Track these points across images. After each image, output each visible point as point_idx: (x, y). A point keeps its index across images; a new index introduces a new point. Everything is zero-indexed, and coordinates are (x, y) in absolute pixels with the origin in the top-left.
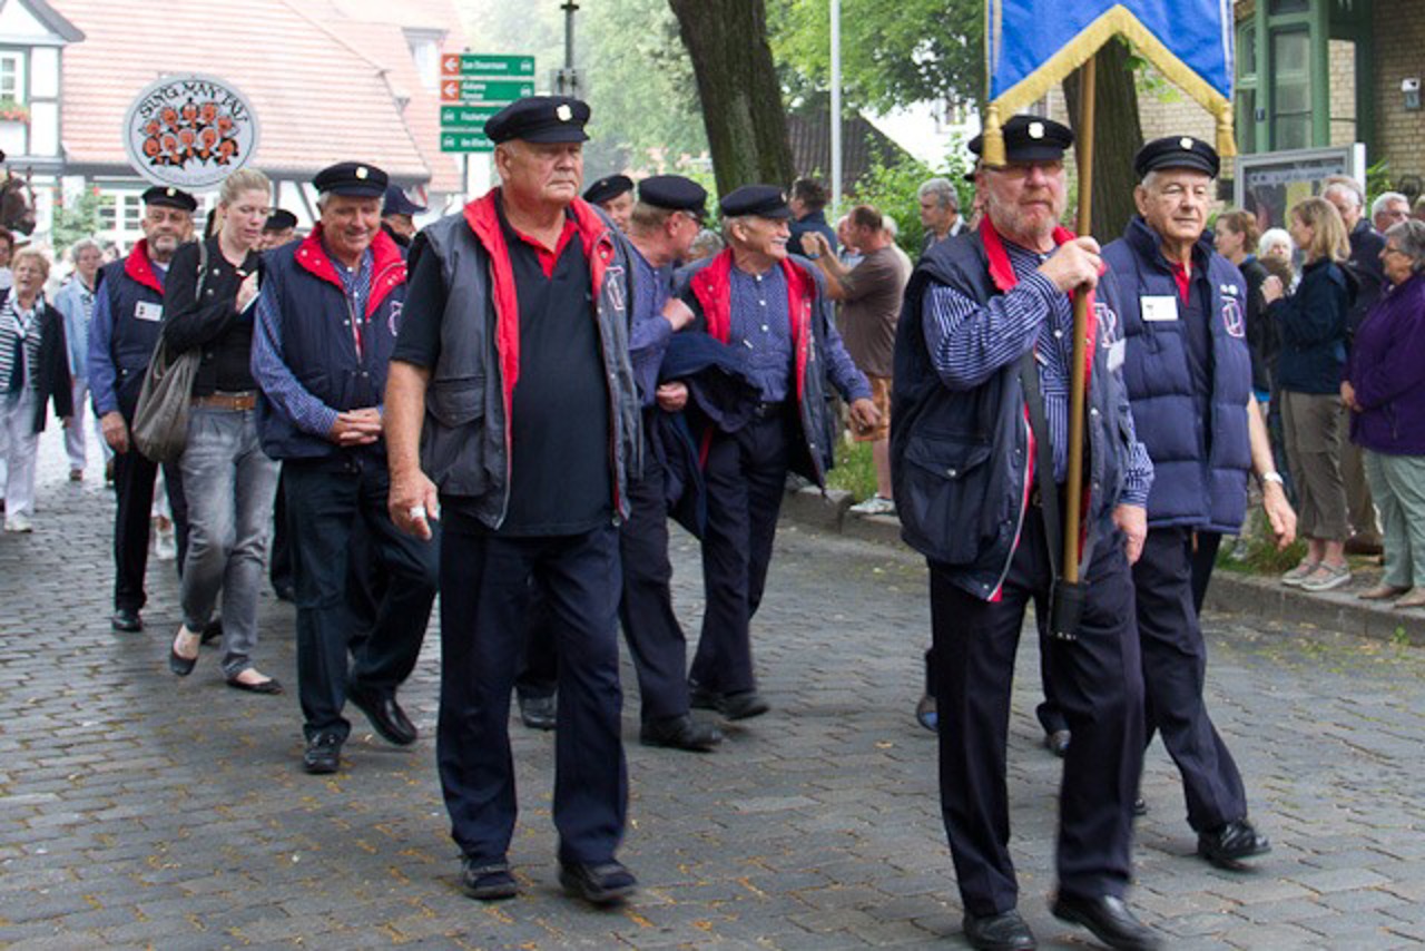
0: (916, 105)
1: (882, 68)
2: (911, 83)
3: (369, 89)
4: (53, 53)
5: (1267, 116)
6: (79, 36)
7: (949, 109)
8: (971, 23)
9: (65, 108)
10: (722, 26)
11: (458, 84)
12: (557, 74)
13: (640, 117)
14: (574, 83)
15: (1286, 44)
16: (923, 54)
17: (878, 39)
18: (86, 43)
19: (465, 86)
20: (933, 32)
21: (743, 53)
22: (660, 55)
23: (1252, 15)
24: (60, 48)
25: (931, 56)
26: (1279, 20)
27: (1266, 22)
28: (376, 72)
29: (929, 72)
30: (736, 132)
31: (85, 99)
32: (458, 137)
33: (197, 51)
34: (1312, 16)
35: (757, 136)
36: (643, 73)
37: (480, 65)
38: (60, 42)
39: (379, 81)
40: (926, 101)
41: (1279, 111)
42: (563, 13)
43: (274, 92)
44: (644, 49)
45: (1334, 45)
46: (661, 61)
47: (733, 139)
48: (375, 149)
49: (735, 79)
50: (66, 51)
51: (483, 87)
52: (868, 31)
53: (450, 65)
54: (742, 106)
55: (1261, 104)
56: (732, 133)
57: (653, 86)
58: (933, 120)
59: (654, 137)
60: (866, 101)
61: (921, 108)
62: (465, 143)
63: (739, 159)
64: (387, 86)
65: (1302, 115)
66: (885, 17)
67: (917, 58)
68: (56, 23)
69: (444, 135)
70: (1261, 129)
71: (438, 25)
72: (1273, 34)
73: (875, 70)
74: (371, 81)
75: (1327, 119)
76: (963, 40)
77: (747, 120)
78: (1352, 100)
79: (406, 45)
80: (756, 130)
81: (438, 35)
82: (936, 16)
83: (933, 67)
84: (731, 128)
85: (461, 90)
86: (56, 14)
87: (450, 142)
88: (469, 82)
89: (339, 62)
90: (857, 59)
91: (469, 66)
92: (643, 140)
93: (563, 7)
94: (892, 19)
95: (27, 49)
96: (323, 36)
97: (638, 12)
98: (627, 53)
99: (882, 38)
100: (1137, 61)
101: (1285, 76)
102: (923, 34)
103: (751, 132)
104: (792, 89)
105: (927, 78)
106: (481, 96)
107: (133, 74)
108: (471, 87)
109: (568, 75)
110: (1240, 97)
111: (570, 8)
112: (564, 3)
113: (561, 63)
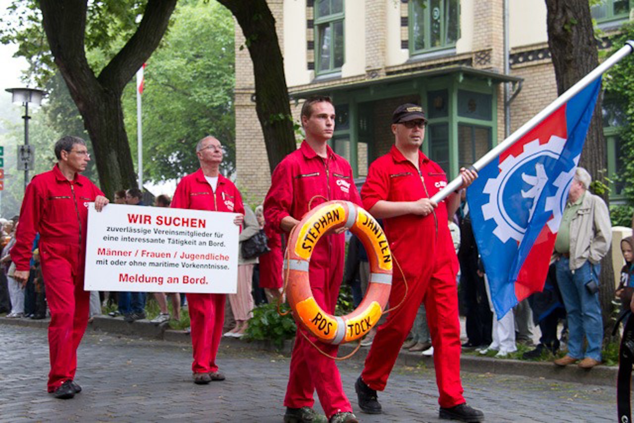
0: (169, 181)
1: (156, 163)
10: (104, 121)
12: (21, 148)
14: (29, 151)
15: (339, 143)
21: (114, 132)
25: (177, 160)
29: (176, 166)
30: (112, 167)
34: (351, 131)
40: (175, 179)
42: (23, 120)
45: (360, 145)
47: (110, 171)
49: (110, 144)
52: (151, 146)
54: (114, 156)
56: (109, 168)
61: (172, 182)
63: (113, 179)
66: (157, 141)
67: (171, 160)
73: (153, 165)
77: (116, 163)
80: (120, 166)
83: (178, 164)
84: (109, 165)
93: (23, 117)
99: (156, 151)
102: (174, 149)
103: (118, 168)
105: (175, 169)
109: (26, 148)
111: (26, 118)
112: (24, 114)
113: (22, 143)
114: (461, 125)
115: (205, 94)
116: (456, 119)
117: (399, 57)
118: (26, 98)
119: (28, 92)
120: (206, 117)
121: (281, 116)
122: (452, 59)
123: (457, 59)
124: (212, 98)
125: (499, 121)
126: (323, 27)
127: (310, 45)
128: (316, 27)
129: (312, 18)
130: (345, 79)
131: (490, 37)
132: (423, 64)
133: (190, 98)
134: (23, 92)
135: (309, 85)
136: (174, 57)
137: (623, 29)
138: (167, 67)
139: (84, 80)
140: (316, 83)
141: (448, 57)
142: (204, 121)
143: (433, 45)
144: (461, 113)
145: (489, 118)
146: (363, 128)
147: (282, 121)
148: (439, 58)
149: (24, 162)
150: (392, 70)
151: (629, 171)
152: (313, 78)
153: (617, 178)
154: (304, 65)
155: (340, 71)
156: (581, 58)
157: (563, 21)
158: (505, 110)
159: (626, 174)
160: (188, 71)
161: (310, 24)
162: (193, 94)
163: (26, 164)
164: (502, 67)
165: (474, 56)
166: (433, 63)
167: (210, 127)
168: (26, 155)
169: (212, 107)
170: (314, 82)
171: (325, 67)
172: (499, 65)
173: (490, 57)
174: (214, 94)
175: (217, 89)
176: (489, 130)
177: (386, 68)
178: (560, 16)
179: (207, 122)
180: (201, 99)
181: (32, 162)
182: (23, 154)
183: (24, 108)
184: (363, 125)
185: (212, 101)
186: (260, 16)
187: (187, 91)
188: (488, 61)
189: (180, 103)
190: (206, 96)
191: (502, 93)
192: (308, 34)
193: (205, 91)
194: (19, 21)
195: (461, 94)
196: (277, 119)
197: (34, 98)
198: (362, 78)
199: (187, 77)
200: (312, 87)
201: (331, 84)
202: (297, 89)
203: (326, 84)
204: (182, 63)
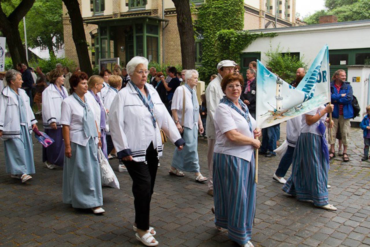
1: (32, 41)
2: (37, 44)
5: (101, 52)
7: (43, 49)
10: (12, 36)
15: (103, 40)
16: (39, 39)
20: (41, 35)
23: (98, 35)
26: (102, 37)
27: (100, 37)
34: (108, 37)
40: (39, 47)
41: (103, 51)
45: (111, 41)
47: (15, 55)
49: (15, 45)
52: (30, 34)
55: (100, 50)
63: (17, 59)
65: (106, 52)
67: (38, 40)
70: (100, 54)
72: (101, 39)
75: (110, 52)
78: (113, 49)
80: (19, 53)
82: (41, 33)
83: (41, 41)
84: (15, 53)
99: (32, 36)
101: (103, 46)
102: (39, 36)
105: (40, 43)
114: (147, 36)
115: (51, 16)
116: (146, 34)
117: (125, 9)
121: (82, 41)
122: (144, 12)
123: (146, 11)
125: (161, 35)
127: (92, 2)
130: (105, 16)
131: (158, 5)
132: (134, 13)
133: (45, 18)
135: (92, 17)
137: (202, 6)
139: (2, 19)
141: (143, 10)
142: (51, 27)
143: (137, 6)
144: (147, 32)
145: (157, 34)
146: (112, 35)
147: (83, 43)
148: (139, 11)
150: (122, 14)
151: (203, 55)
152: (93, 14)
153: (199, 57)
154: (90, 10)
155: (103, 13)
156: (188, 32)
157: (182, 18)
158: (163, 31)
159: (203, 56)
160: (43, 7)
162: (46, 16)
164: (162, 16)
165: (152, 11)
166: (137, 12)
169: (54, 22)
170: (93, 16)
171: (98, 11)
172: (161, 15)
173: (158, 12)
174: (55, 17)
175: (56, 14)
176: (157, 38)
177: (120, 13)
178: (181, 16)
180: (49, 18)
185: (54, 19)
187: (43, 15)
188: (157, 13)
189: (41, 19)
191: (162, 25)
195: (148, 25)
198: (112, 16)
199: (43, 9)
200: (93, 18)
201: (100, 17)
202: (87, 19)
203: (98, 17)
204: (41, 4)
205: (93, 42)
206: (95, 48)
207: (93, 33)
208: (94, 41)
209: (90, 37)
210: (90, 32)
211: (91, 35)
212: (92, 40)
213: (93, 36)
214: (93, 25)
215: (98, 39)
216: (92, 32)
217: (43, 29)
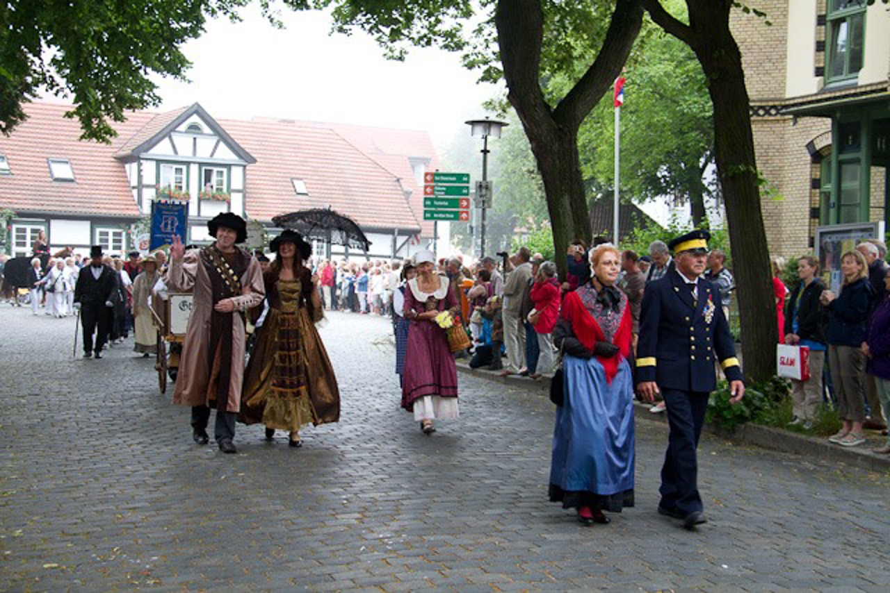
0: (658, 198)
1: (642, 179)
2: (657, 188)
3: (391, 187)
4: (241, 168)
5: (836, 205)
6: (254, 161)
7: (675, 199)
8: (686, 158)
9: (247, 195)
10: (557, 162)
11: (433, 187)
12: (479, 183)
13: (523, 202)
14: (487, 188)
15: (848, 169)
16: (662, 172)
17: (640, 165)
18: (257, 164)
19: (436, 188)
20: (667, 162)
21: (567, 175)
22: (533, 172)
23: (830, 154)
24: (245, 166)
25: (666, 173)
26: (843, 157)
27: (837, 157)
28: (395, 179)
29: (665, 181)
30: (564, 213)
31: (256, 191)
32: (432, 212)
33: (309, 168)
34: (862, 154)
35: (573, 216)
36: (524, 180)
37: (443, 178)
38: (245, 163)
39: (397, 183)
40: (663, 196)
41: (842, 203)
42: (482, 154)
43: (347, 188)
44: (524, 169)
45: (873, 169)
46: (533, 175)
47: (562, 216)
48: (394, 217)
49: (563, 188)
50: (247, 168)
51: (444, 189)
52: (634, 160)
53: (429, 178)
54: (566, 201)
55: (833, 199)
57: (529, 187)
58: (666, 205)
59: (530, 211)
60: (633, 196)
61: (660, 199)
62: (435, 215)
63: (564, 226)
64: (401, 186)
65: (855, 205)
66: (643, 154)
67: (659, 175)
68: (242, 154)
69: (425, 212)
70: (833, 212)
71: (427, 156)
72: (840, 164)
73: (638, 181)
74: (394, 184)
75: (868, 207)
76: (683, 165)
77: (568, 208)
78: (883, 197)
79: (409, 166)
80: (572, 212)
81: (425, 161)
82: (669, 154)
83: (668, 179)
84: (561, 212)
85: (434, 190)
86: (243, 150)
87: (428, 215)
88: (438, 186)
89: (378, 174)
90: (627, 176)
91: (437, 178)
92: (524, 214)
93: (482, 151)
94: (647, 155)
95: (229, 166)
96: (369, 161)
97: (523, 151)
98: (517, 171)
99: (642, 165)
100: (761, 181)
101: (846, 185)
102: (662, 163)
103: (570, 213)
104: (597, 189)
105: (664, 184)
106: (443, 193)
107: (279, 179)
108: (439, 189)
109: (484, 184)
110: (823, 196)
111: (485, 152)
112: (483, 148)
113: (481, 179)
115: (695, 102)
118: (485, 131)
119: (487, 125)
120: (696, 130)
121: (742, 168)
124: (704, 107)
126: (837, 23)
127: (820, 46)
128: (829, 24)
129: (824, 13)
130: (861, 87)
133: (678, 108)
134: (483, 124)
135: (816, 95)
136: (661, 61)
138: (652, 73)
139: (537, 118)
140: (824, 93)
142: (693, 134)
146: (881, 148)
147: (743, 173)
149: (482, 199)
152: (822, 85)
154: (812, 71)
155: (857, 77)
160: (677, 77)
161: (821, 20)
162: (682, 103)
163: (484, 202)
167: (700, 142)
168: (484, 191)
169: (704, 118)
170: (822, 91)
171: (838, 72)
179: (698, 135)
180: (690, 109)
181: (490, 199)
182: (481, 191)
183: (483, 140)
184: (881, 144)
186: (723, 52)
187: (676, 99)
189: (667, 113)
190: (696, 105)
192: (818, 33)
193: (695, 99)
194: (485, 45)
196: (737, 172)
197: (494, 130)
198: (885, 86)
199: (675, 84)
200: (819, 97)
201: (843, 93)
202: (800, 100)
203: (838, 94)
204: (669, 67)
205: (817, 175)
206: (821, 193)
207: (818, 147)
208: (821, 171)
209: (808, 158)
210: (808, 141)
211: (810, 152)
212: (811, 168)
213: (817, 156)
214: (819, 119)
215: (830, 163)
216: (815, 142)
217: (673, 143)
